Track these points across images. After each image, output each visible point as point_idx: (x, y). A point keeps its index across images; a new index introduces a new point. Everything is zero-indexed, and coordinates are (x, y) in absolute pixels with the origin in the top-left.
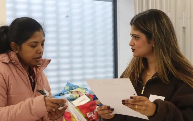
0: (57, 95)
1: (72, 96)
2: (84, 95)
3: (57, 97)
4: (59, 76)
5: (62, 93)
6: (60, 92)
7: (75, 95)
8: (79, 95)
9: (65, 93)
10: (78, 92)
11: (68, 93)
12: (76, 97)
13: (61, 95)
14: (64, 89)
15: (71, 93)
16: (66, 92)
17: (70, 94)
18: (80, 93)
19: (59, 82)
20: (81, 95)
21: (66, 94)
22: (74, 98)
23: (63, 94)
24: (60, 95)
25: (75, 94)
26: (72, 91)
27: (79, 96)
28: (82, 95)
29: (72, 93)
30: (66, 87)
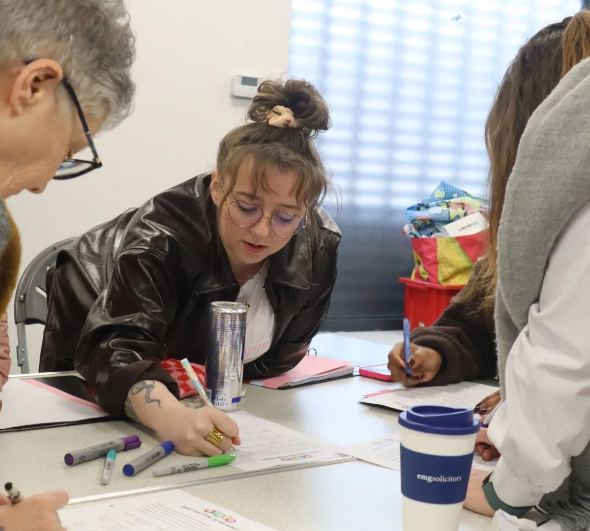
0: (412, 208)
1: (447, 212)
2: (477, 212)
3: (410, 211)
4: (423, 164)
5: (425, 204)
6: (420, 202)
7: (453, 212)
8: (463, 212)
9: (430, 204)
10: (463, 205)
11: (438, 205)
12: (456, 215)
13: (422, 208)
14: (433, 195)
15: (446, 206)
16: (434, 203)
17: (444, 208)
18: (469, 207)
19: (422, 179)
20: (469, 211)
21: (433, 206)
22: (452, 218)
23: (427, 207)
24: (418, 208)
25: (456, 209)
26: (450, 202)
27: (465, 215)
28: (472, 213)
29: (448, 206)
30: (438, 191)
